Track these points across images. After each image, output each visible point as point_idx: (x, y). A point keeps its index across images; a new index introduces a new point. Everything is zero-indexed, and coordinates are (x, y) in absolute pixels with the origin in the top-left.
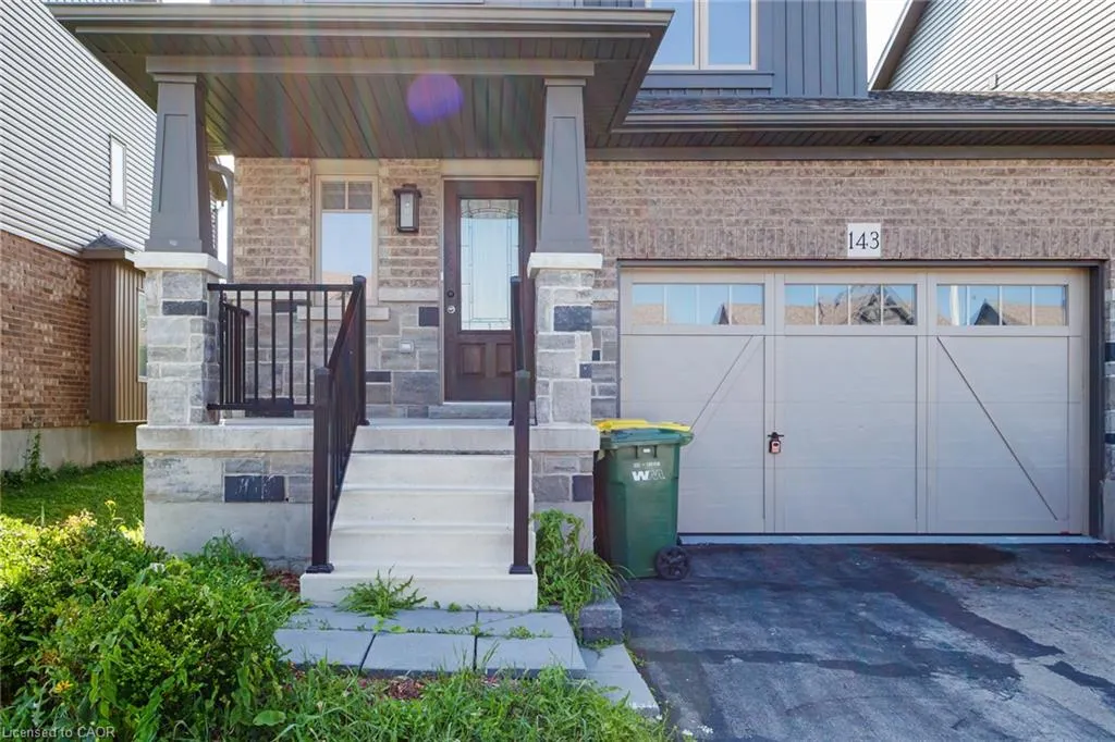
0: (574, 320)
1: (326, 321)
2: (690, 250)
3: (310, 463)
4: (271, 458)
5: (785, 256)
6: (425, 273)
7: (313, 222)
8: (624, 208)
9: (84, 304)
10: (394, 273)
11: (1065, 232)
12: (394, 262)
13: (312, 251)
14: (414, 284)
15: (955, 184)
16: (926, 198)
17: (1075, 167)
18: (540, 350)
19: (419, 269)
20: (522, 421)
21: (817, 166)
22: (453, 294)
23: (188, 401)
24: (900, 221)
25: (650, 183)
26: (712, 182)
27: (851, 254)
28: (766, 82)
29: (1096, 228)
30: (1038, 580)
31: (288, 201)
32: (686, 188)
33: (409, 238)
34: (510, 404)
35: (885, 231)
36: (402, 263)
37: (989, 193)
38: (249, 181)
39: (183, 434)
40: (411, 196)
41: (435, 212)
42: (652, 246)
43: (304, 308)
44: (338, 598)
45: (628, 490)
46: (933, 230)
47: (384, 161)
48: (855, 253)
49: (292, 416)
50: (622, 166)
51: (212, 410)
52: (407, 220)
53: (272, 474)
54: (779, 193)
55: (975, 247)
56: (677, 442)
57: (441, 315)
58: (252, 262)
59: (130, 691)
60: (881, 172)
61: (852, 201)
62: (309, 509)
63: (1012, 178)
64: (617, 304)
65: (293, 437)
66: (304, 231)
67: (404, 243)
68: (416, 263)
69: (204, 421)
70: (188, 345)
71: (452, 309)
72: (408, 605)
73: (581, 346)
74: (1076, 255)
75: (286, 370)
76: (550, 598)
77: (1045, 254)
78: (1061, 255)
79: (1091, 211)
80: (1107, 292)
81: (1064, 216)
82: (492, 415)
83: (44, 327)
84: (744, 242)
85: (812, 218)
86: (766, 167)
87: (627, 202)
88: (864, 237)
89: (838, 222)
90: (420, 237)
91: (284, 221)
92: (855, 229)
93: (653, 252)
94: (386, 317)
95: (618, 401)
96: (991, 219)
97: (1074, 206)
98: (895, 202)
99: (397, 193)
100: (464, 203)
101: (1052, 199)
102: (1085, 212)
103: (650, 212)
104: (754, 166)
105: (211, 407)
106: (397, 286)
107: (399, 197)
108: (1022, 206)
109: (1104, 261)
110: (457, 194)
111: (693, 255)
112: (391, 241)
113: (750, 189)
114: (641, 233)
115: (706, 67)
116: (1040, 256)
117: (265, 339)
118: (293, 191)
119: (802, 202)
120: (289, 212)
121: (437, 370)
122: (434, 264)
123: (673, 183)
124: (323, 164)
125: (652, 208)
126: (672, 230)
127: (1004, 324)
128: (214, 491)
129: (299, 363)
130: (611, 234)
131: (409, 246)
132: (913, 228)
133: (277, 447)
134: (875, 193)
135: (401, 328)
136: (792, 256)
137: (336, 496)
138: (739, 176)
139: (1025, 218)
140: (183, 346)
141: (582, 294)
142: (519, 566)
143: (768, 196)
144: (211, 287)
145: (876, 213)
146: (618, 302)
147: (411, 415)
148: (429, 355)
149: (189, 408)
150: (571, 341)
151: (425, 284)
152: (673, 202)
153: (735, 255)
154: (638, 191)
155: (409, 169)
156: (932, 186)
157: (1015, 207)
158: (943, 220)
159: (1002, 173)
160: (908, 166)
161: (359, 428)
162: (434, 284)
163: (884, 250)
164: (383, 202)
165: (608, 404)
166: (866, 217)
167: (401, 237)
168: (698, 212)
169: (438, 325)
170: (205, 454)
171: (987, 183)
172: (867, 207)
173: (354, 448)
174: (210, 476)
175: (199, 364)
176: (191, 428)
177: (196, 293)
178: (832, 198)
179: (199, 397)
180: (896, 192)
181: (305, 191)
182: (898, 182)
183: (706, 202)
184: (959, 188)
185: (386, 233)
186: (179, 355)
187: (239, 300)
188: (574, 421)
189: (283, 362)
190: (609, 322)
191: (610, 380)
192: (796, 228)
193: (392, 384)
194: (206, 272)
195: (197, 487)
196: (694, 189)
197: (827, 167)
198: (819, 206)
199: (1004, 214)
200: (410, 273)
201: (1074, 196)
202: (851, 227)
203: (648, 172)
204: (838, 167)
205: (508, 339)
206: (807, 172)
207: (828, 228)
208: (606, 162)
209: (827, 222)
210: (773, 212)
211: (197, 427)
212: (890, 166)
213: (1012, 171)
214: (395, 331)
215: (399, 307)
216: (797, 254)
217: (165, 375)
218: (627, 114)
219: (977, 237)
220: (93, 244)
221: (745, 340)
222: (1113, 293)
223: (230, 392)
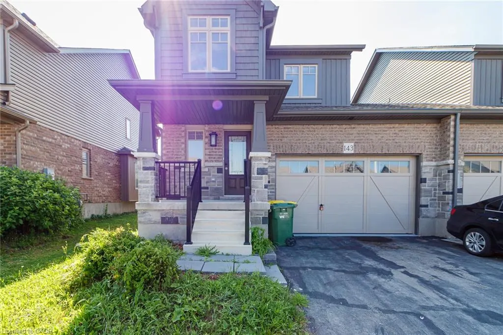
0: (262, 171)
1: (190, 172)
2: (297, 151)
3: (186, 213)
4: (174, 211)
5: (325, 153)
6: (218, 158)
7: (186, 144)
8: (277, 139)
9: (119, 167)
10: (209, 158)
11: (409, 145)
12: (209, 155)
13: (186, 151)
14: (216, 161)
15: (376, 131)
16: (367, 135)
17: (413, 126)
18: (252, 180)
19: (217, 157)
20: (247, 201)
21: (335, 126)
22: (227, 164)
23: (150, 195)
24: (360, 142)
25: (285, 131)
26: (303, 131)
27: (345, 152)
28: (320, 101)
29: (419, 144)
30: (399, 247)
31: (178, 137)
32: (296, 133)
33: (214, 148)
34: (243, 196)
35: (355, 145)
36: (212, 155)
37: (386, 134)
38: (167, 131)
39: (148, 204)
40: (214, 136)
41: (221, 140)
42: (286, 150)
43: (183, 168)
44: (194, 251)
45: (278, 221)
46: (369, 145)
47: (206, 125)
49: (180, 199)
50: (277, 126)
51: (157, 198)
52: (213, 143)
53: (175, 216)
54: (323, 134)
55: (382, 150)
56: (293, 207)
57: (224, 170)
58: (168, 155)
59: (135, 278)
60: (354, 128)
61: (345, 137)
62: (185, 226)
63: (393, 129)
64: (275, 167)
65: (181, 205)
66: (183, 146)
67: (212, 149)
68: (216, 155)
69: (155, 201)
70: (150, 179)
71: (226, 168)
72: (214, 254)
73: (265, 179)
74: (412, 152)
75: (178, 186)
76: (255, 252)
77: (403, 152)
78: (408, 152)
79: (417, 139)
80: (421, 163)
81: (408, 141)
82: (238, 199)
83: (108, 174)
84: (313, 149)
85: (333, 142)
86: (320, 126)
87: (278, 137)
88: (349, 147)
89: (341, 143)
90: (217, 147)
91: (178, 143)
92: (346, 145)
93: (286, 152)
94: (207, 171)
95: (275, 195)
96: (387, 142)
97: (412, 138)
98: (358, 137)
99: (210, 135)
100: (230, 137)
101: (406, 136)
102: (415, 139)
103: (285, 140)
104: (316, 126)
105: (157, 197)
106: (210, 162)
107: (211, 136)
108: (396, 138)
109: (420, 154)
110: (228, 134)
111: (298, 153)
112: (209, 149)
113: (315, 133)
114: (282, 146)
115: (302, 97)
116: (402, 152)
117: (172, 177)
118: (180, 134)
119: (331, 137)
120: (179, 140)
121: (222, 186)
122: (221, 155)
123: (292, 131)
124: (188, 126)
125: (285, 139)
126: (292, 145)
127: (390, 172)
128: (158, 221)
129: (182, 184)
130: (273, 146)
131: (214, 150)
132: (363, 144)
133: (176, 208)
134: (352, 134)
135: (212, 174)
136: (327, 153)
137: (193, 223)
138: (312, 129)
139: (397, 141)
140: (148, 179)
141: (265, 164)
142: (247, 242)
143: (320, 135)
144: (156, 162)
145: (352, 140)
146: (276, 166)
147: (215, 199)
148: (220, 182)
149: (150, 197)
150: (262, 178)
151: (218, 161)
152: (292, 137)
153: (310, 153)
154: (282, 134)
155: (215, 128)
156: (369, 132)
157: (394, 138)
158: (372, 142)
159: (391, 128)
160: (362, 126)
161: (200, 203)
162: (221, 161)
163: (355, 151)
164: (206, 137)
165: (272, 196)
166: (349, 141)
167: (211, 147)
168: (299, 140)
169: (222, 173)
170: (155, 210)
171: (386, 131)
172: (350, 138)
173: (199, 208)
174: (157, 217)
175: (153, 184)
176: (151, 203)
178: (339, 136)
179: (153, 194)
180: (358, 134)
181: (183, 134)
182: (359, 131)
183: (302, 137)
184: (377, 132)
185: (207, 146)
186: (148, 182)
187: (164, 166)
188: (262, 201)
189: (177, 184)
190: (273, 172)
191: (273, 189)
192: (329, 144)
193: (209, 190)
194: (155, 158)
195: (153, 220)
196: (298, 133)
197: (338, 127)
198: (335, 138)
199: (390, 140)
200: (214, 158)
201: (412, 135)
202: (345, 144)
203: (285, 128)
204: (341, 126)
205: (243, 177)
206: (332, 128)
207: (338, 144)
208: (272, 125)
209: (338, 143)
210: (322, 140)
211: (153, 202)
212: (356, 126)
213: (393, 127)
214: (210, 175)
215: (212, 168)
216: (329, 152)
217: (143, 188)
218: (278, 111)
219: (383, 147)
220: (121, 150)
221: (313, 177)
222: (424, 163)
223: (162, 192)
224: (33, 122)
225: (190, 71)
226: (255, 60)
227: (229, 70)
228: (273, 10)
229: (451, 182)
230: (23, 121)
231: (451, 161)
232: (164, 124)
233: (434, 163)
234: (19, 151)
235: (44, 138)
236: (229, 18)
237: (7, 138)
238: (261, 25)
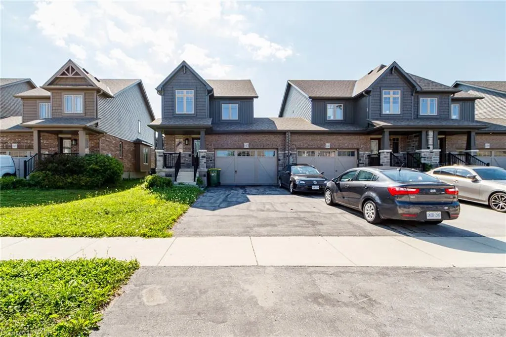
0: (203, 157)
1: (176, 157)
3: (174, 173)
4: (170, 172)
5: (236, 147)
10: (185, 151)
11: (273, 144)
12: (185, 148)
15: (259, 138)
16: (255, 140)
17: (274, 136)
18: (200, 160)
19: (189, 149)
20: (195, 168)
21: (240, 136)
22: (193, 152)
24: (251, 143)
26: (226, 138)
28: (239, 121)
35: (249, 144)
40: (187, 140)
41: (191, 142)
46: (255, 144)
47: (184, 135)
48: (245, 147)
49: (172, 168)
51: (163, 168)
52: (187, 143)
53: (171, 174)
54: (235, 139)
58: (167, 149)
60: (248, 137)
61: (245, 140)
62: (174, 177)
64: (214, 154)
65: (173, 170)
66: (174, 144)
71: (193, 154)
72: (184, 184)
73: (204, 160)
78: (275, 147)
81: (272, 142)
84: (231, 146)
85: (239, 143)
86: (234, 136)
87: (215, 141)
90: (189, 145)
91: (171, 143)
92: (245, 144)
93: (219, 147)
94: (184, 156)
95: (215, 166)
96: (263, 143)
101: (271, 140)
102: (275, 142)
103: (218, 142)
104: (232, 136)
109: (278, 148)
110: (194, 139)
111: (224, 147)
113: (232, 139)
114: (217, 145)
115: (231, 119)
116: (272, 147)
118: (172, 139)
119: (238, 140)
121: (191, 163)
122: (191, 148)
123: (221, 138)
124: (176, 136)
126: (221, 144)
129: (173, 162)
130: (213, 145)
131: (187, 146)
132: (253, 144)
134: (248, 139)
135: (186, 157)
137: (177, 176)
138: (230, 137)
139: (268, 143)
141: (204, 154)
145: (248, 142)
147: (187, 167)
148: (190, 160)
149: (161, 167)
152: (221, 140)
154: (217, 139)
155: (188, 136)
157: (266, 141)
158: (257, 143)
159: (264, 137)
160: (252, 136)
161: (180, 169)
162: (191, 151)
163: (249, 147)
164: (184, 141)
165: (213, 167)
168: (225, 142)
169: (191, 156)
170: (163, 171)
171: (262, 138)
173: (179, 171)
175: (162, 162)
176: (161, 169)
177: (162, 154)
178: (242, 140)
180: (251, 139)
181: (174, 139)
183: (226, 140)
185: (184, 145)
186: (160, 161)
187: (166, 155)
189: (171, 161)
190: (213, 156)
191: (213, 164)
193: (185, 164)
194: (163, 152)
196: (224, 139)
197: (242, 136)
198: (240, 141)
200: (187, 150)
203: (218, 137)
207: (242, 144)
210: (235, 142)
215: (186, 155)
216: (238, 147)
217: (158, 163)
219: (261, 145)
221: (232, 158)
222: (279, 152)
223: (165, 165)
224: (106, 133)
225: (177, 113)
226: (204, 108)
227: (193, 113)
228: (210, 89)
229: (287, 160)
230: (103, 133)
231: (287, 152)
232: (165, 134)
233: (283, 152)
234: (101, 147)
235: (107, 139)
236: (193, 91)
237: (95, 141)
238: (207, 94)
